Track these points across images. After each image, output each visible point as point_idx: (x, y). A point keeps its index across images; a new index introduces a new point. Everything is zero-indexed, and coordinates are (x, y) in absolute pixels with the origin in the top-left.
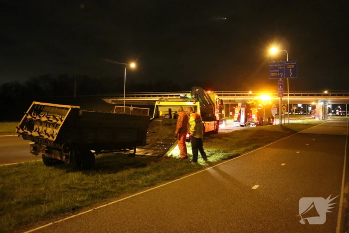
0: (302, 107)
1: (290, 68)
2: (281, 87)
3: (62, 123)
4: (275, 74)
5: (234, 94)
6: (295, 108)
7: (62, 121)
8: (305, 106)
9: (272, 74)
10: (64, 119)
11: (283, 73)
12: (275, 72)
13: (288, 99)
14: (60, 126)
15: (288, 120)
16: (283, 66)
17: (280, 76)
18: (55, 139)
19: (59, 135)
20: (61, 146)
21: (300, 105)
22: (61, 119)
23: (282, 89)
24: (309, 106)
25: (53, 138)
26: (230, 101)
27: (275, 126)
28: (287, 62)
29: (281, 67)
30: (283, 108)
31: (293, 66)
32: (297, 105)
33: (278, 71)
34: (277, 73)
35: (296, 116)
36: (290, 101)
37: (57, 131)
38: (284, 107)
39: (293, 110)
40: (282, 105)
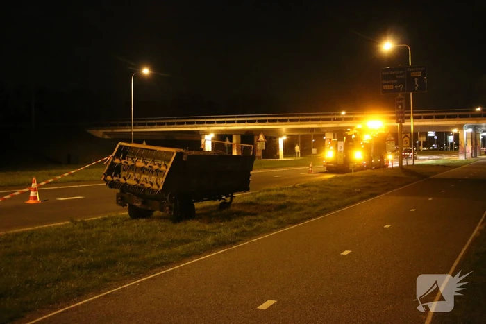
0: (436, 137)
1: (415, 77)
3: (167, 170)
4: (391, 87)
5: (319, 117)
6: (423, 139)
7: (167, 167)
8: (442, 135)
9: (386, 87)
10: (169, 165)
11: (404, 85)
12: (390, 84)
13: (412, 124)
14: (166, 174)
15: (412, 161)
16: (404, 74)
17: (398, 91)
18: (161, 188)
19: (165, 183)
20: (166, 196)
21: (431, 134)
22: (165, 165)
24: (448, 134)
25: (159, 187)
26: (312, 129)
27: (393, 168)
28: (411, 67)
29: (401, 74)
30: (404, 140)
31: (420, 74)
32: (427, 134)
33: (396, 81)
34: (394, 84)
35: (425, 153)
36: (415, 127)
37: (163, 179)
38: (406, 139)
39: (420, 142)
40: (403, 135)
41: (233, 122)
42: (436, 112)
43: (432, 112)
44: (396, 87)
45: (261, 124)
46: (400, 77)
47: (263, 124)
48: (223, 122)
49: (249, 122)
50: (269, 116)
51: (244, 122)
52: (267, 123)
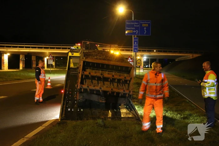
1: (144, 27)
2: (136, 43)
4: (131, 31)
11: (138, 31)
16: (139, 24)
23: (137, 45)
29: (137, 25)
30: (138, 62)
31: (147, 25)
33: (134, 28)
34: (133, 30)
41: (23, 47)
42: (148, 48)
43: (146, 48)
44: (134, 31)
45: (40, 49)
46: (136, 26)
47: (41, 49)
48: (17, 47)
49: (32, 47)
50: (44, 45)
51: (29, 47)
52: (43, 49)
